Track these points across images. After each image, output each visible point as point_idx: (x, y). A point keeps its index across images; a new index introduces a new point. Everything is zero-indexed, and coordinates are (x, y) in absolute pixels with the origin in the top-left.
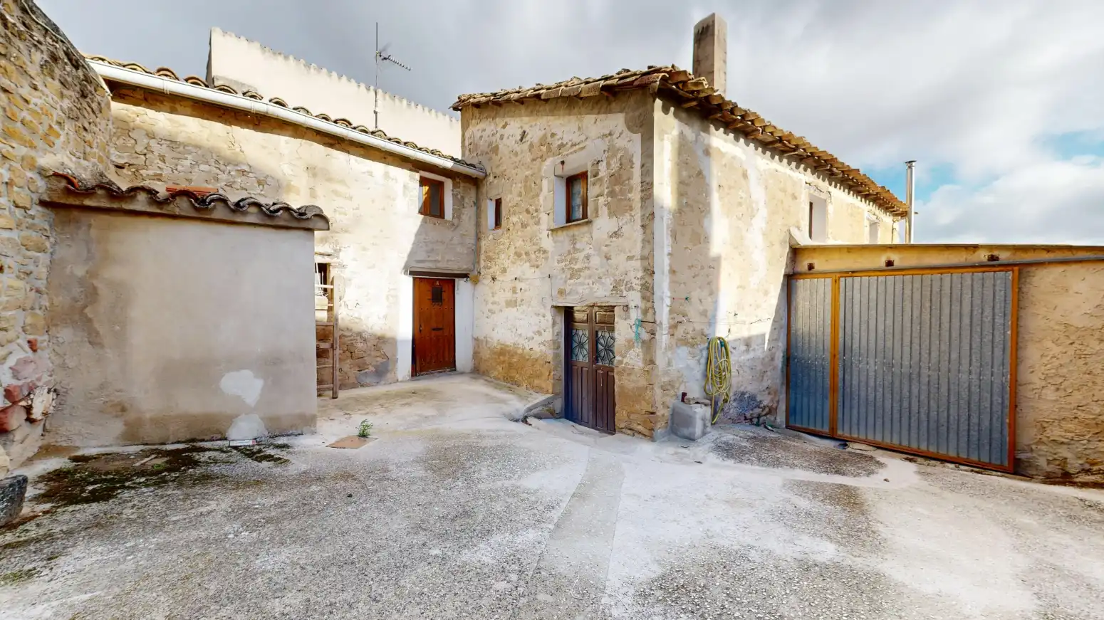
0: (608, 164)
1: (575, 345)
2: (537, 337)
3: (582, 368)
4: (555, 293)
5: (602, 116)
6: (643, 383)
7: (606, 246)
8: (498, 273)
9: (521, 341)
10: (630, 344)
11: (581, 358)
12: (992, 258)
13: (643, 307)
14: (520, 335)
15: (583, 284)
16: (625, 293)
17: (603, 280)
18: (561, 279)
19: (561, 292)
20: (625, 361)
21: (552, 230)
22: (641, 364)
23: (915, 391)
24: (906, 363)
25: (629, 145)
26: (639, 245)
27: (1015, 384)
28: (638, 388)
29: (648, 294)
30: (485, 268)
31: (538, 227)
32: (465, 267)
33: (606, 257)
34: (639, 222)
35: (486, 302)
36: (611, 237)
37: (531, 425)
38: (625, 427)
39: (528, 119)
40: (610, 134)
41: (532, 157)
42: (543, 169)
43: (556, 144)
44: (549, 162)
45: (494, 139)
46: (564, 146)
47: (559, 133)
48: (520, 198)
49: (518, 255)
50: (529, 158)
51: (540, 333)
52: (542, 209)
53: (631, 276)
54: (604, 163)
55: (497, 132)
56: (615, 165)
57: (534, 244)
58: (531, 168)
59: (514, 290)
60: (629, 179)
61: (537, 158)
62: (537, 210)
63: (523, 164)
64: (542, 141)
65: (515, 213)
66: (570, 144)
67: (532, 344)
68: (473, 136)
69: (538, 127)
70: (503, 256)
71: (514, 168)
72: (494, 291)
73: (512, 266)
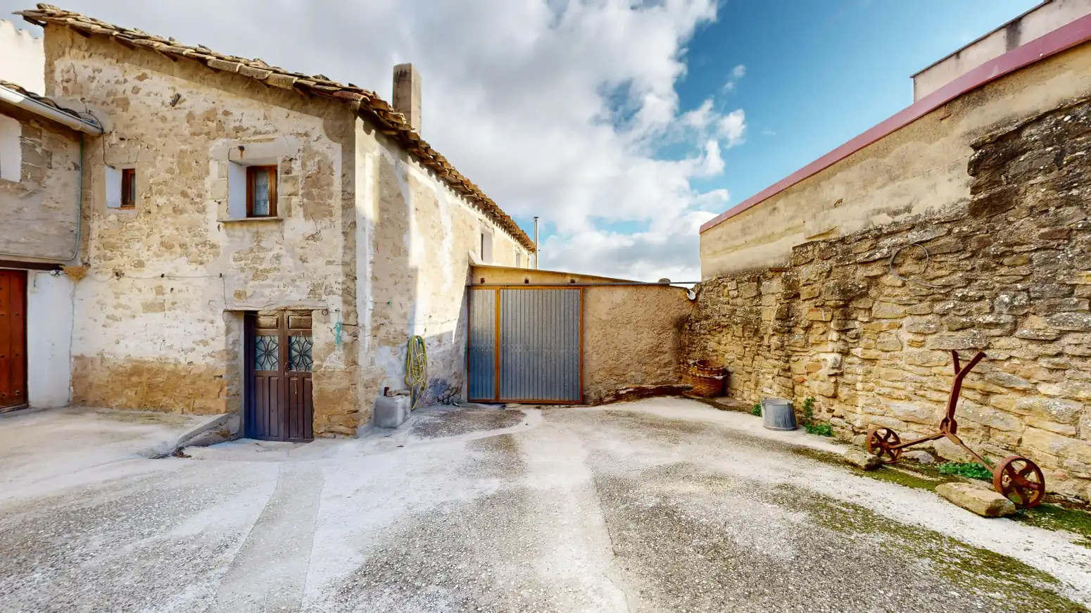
0: (304, 165)
1: (259, 353)
2: (201, 348)
3: (269, 378)
4: (230, 295)
5: (294, 113)
6: (345, 383)
7: (302, 248)
8: (127, 266)
9: (172, 355)
10: (330, 348)
11: (268, 367)
12: (573, 281)
13: (345, 311)
14: (171, 347)
15: (271, 286)
16: (324, 297)
17: (298, 283)
18: (239, 280)
19: (239, 295)
20: (325, 364)
21: (225, 222)
22: (343, 367)
23: (540, 363)
24: (535, 346)
25: (329, 152)
26: (340, 251)
27: (582, 352)
28: (340, 390)
29: (350, 298)
30: (98, 257)
31: (202, 216)
32: (54, 254)
33: (301, 259)
34: (339, 229)
35: (102, 305)
36: (307, 239)
37: (190, 456)
38: (326, 431)
39: (184, 82)
40: (306, 135)
41: (192, 130)
42: (211, 149)
43: (231, 124)
44: (220, 143)
45: (120, 88)
46: (244, 130)
47: (236, 113)
48: (170, 176)
49: (167, 246)
50: (186, 130)
51: (205, 343)
52: (209, 195)
53: (331, 280)
54: (299, 162)
55: (126, 81)
56: (312, 167)
57: (195, 236)
58: (191, 144)
59: (160, 291)
60: (328, 185)
61: (201, 134)
62: (200, 196)
63: (176, 135)
64: (210, 116)
65: (160, 193)
66: (253, 130)
67: (191, 357)
68: (72, 71)
69: (202, 97)
70: (137, 245)
71: (160, 136)
72: (119, 291)
73: (155, 259)
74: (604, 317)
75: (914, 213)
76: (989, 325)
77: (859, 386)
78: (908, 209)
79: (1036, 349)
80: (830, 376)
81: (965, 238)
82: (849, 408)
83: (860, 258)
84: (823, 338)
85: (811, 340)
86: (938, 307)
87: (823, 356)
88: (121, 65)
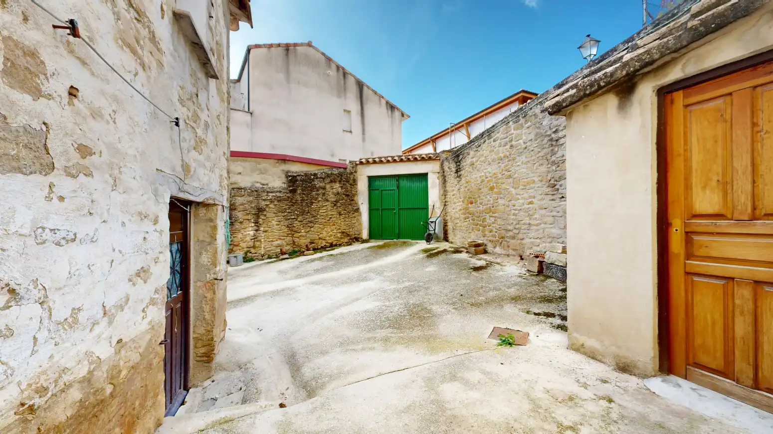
75: (270, 185)
76: (294, 218)
77: (262, 240)
78: (267, 184)
79: (301, 223)
80: (252, 239)
81: (288, 197)
82: (258, 249)
83: (263, 198)
84: (247, 226)
85: (243, 227)
86: (283, 214)
87: (248, 233)
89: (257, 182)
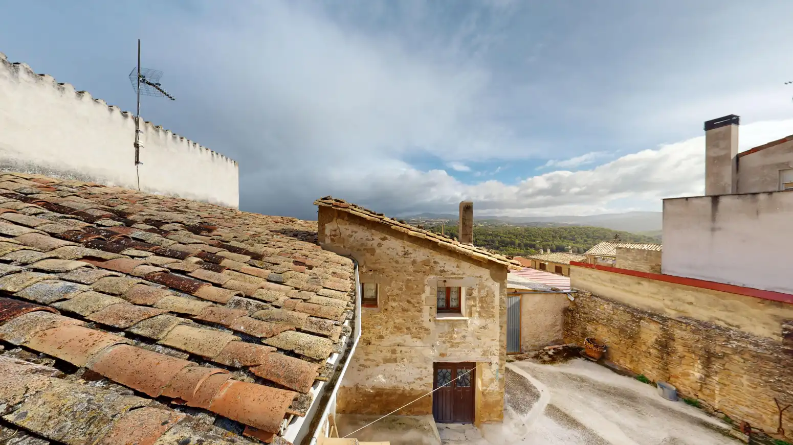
0: (479, 292)
1: (440, 378)
2: (419, 382)
3: (446, 391)
4: (437, 355)
5: (477, 267)
6: (499, 397)
7: (478, 332)
8: (373, 339)
9: (401, 386)
10: (492, 380)
13: (500, 363)
14: (401, 381)
16: (489, 357)
17: (476, 350)
18: (442, 347)
19: (442, 355)
20: (488, 389)
22: (498, 389)
25: (492, 287)
26: (498, 335)
27: (520, 327)
28: (496, 401)
29: (503, 357)
31: (420, 314)
33: (477, 338)
34: (498, 324)
36: (481, 328)
38: (487, 421)
39: (410, 244)
40: (480, 277)
41: (415, 269)
42: (426, 280)
43: (438, 269)
44: (431, 277)
45: (370, 243)
46: (445, 272)
47: (441, 263)
48: (400, 292)
49: (398, 328)
50: (411, 269)
51: (421, 379)
52: (424, 303)
53: (493, 348)
54: (477, 290)
55: (373, 239)
56: (483, 293)
57: (415, 323)
58: (414, 276)
59: (394, 352)
60: (492, 302)
61: (420, 272)
62: (418, 303)
63: (405, 271)
64: (426, 263)
65: (394, 300)
66: (450, 272)
67: (413, 386)
68: (338, 230)
69: (421, 253)
70: (380, 327)
71: (395, 271)
72: (368, 351)
73: (390, 335)
74: (531, 309)
75: (741, 330)
77: (717, 392)
80: (697, 382)
81: (779, 359)
82: (710, 398)
83: (718, 343)
84: (691, 364)
85: (684, 362)
86: (764, 378)
87: (692, 372)
88: (370, 230)
89: (719, 320)
